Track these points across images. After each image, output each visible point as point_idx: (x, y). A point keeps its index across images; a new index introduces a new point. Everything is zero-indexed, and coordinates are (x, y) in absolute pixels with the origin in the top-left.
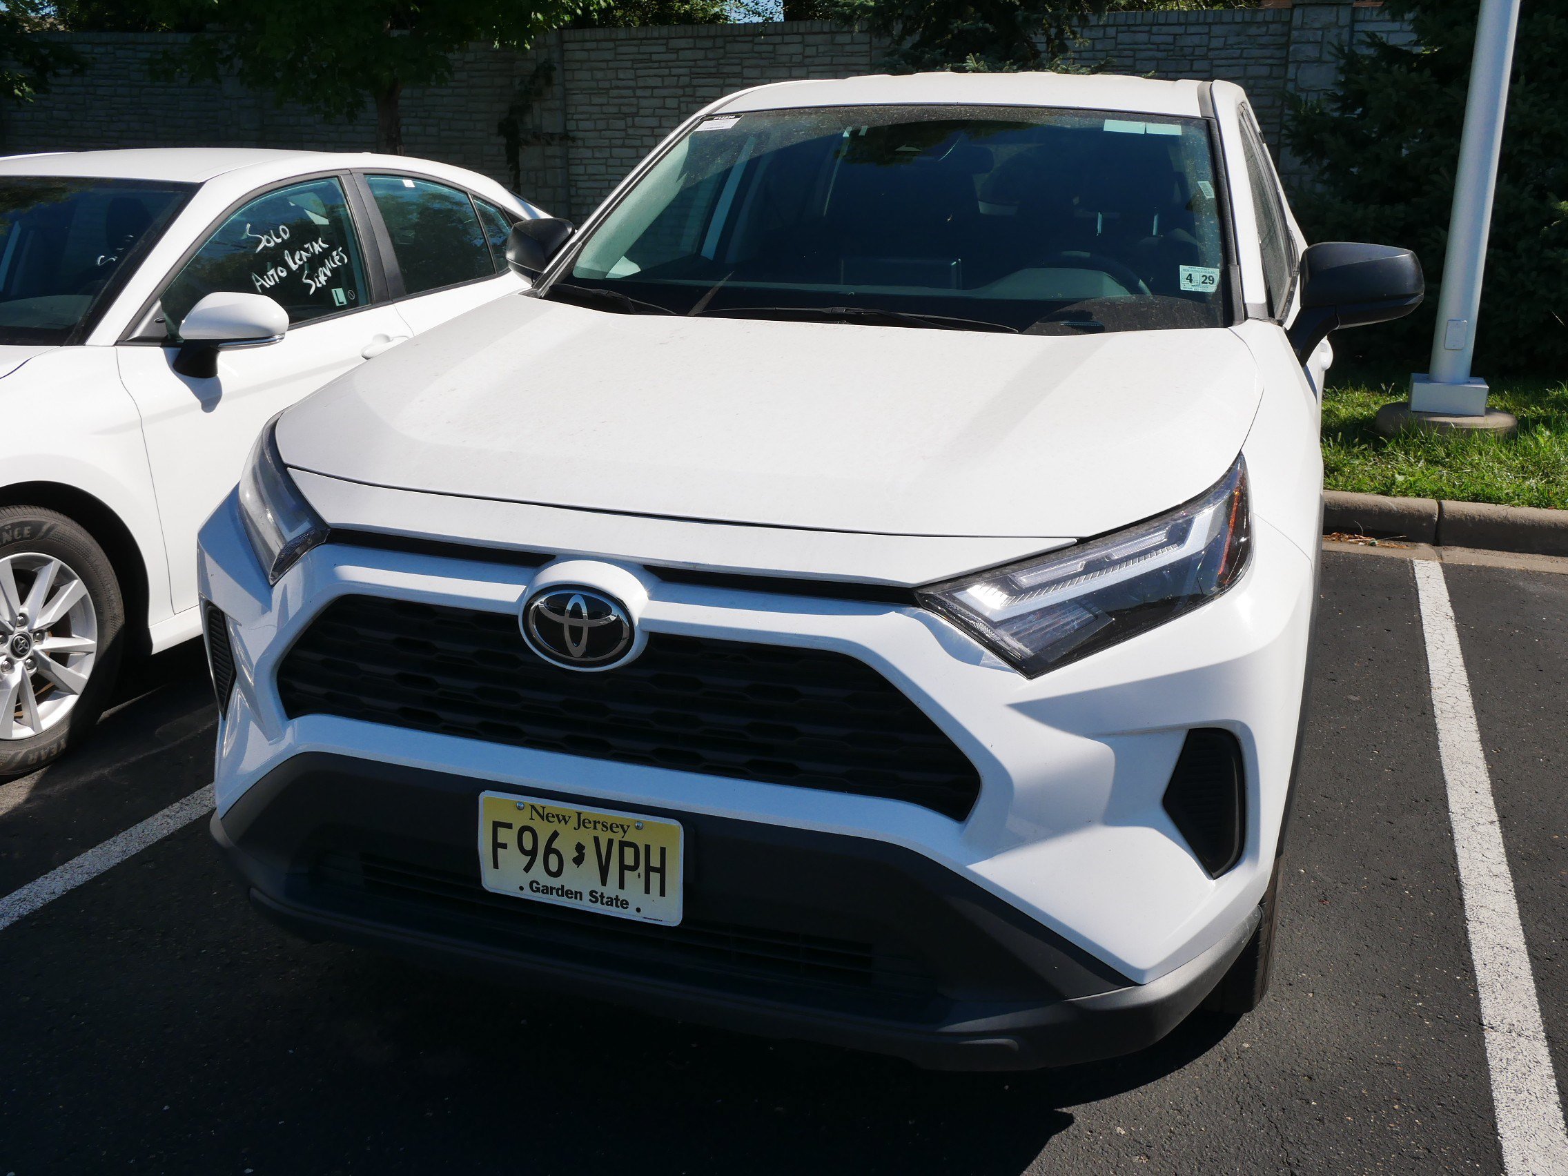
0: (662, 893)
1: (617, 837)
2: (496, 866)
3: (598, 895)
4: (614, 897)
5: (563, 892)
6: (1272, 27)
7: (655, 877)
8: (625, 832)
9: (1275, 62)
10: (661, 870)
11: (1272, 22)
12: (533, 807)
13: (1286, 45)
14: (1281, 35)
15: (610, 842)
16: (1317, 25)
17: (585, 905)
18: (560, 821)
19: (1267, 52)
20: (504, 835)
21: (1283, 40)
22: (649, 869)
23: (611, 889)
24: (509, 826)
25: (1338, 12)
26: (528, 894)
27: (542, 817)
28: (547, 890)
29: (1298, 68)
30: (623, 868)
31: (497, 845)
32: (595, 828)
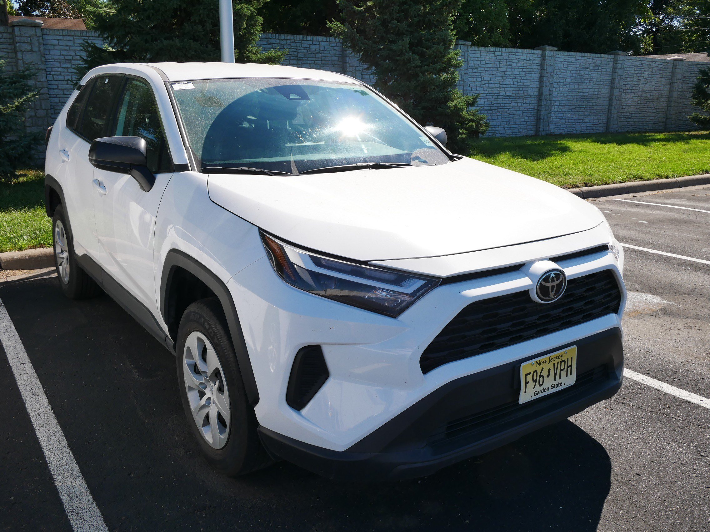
0: (571, 374)
1: (559, 361)
2: (525, 392)
3: (553, 386)
4: (558, 383)
5: (544, 390)
6: (5, 35)
7: (569, 369)
8: (562, 357)
9: (9, 51)
10: (571, 366)
11: (4, 33)
12: (537, 362)
13: (14, 43)
14: (9, 39)
15: (558, 363)
16: (27, 35)
17: (551, 391)
18: (544, 363)
19: (5, 46)
20: (529, 378)
21: (11, 41)
22: (568, 367)
23: (558, 381)
24: (529, 374)
25: (35, 29)
26: (534, 398)
27: (539, 364)
28: (539, 392)
29: (22, 54)
30: (561, 370)
31: (527, 383)
32: (554, 360)
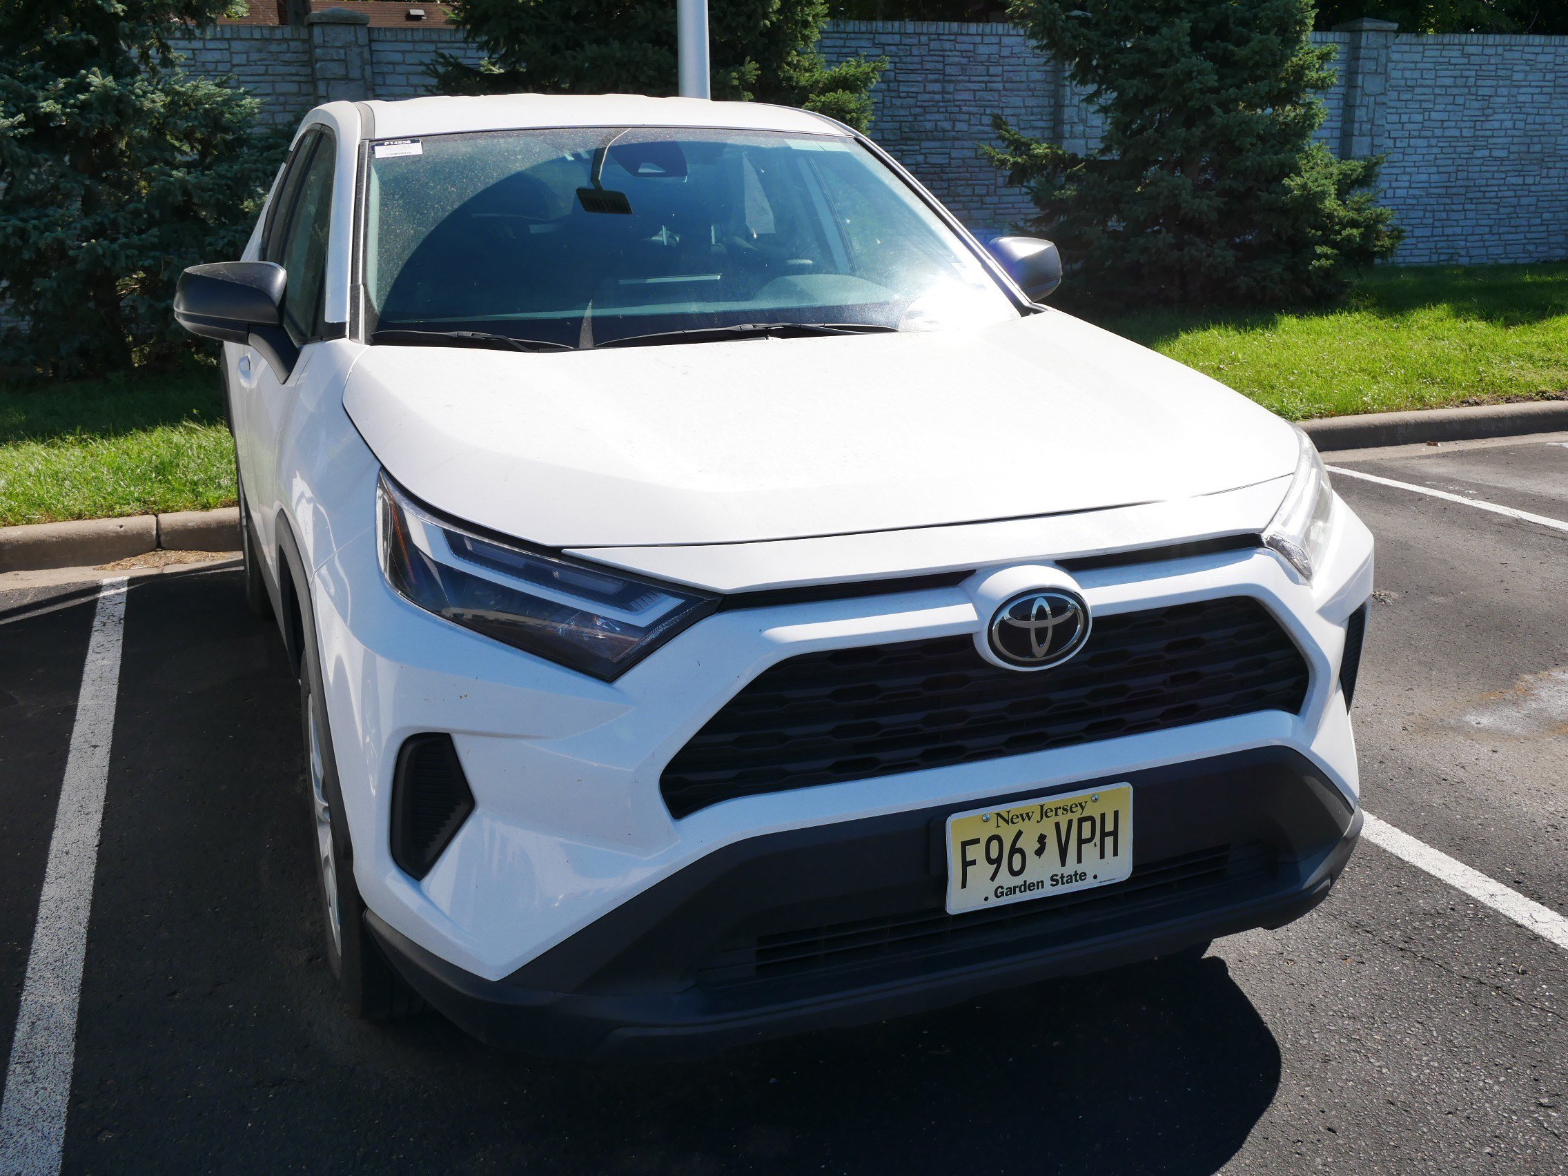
0: (1116, 854)
1: (1075, 817)
2: (964, 886)
3: (1058, 878)
4: (1073, 873)
5: (1027, 887)
6: (293, 44)
7: (1109, 841)
8: (1083, 808)
9: (302, 79)
10: (1115, 834)
11: (292, 40)
12: (998, 815)
13: (310, 63)
14: (303, 52)
15: (1070, 822)
16: (338, 44)
17: (1049, 891)
18: (1023, 820)
19: (292, 70)
20: (976, 852)
21: (305, 58)
22: (1104, 834)
23: (1072, 866)
24: (977, 841)
25: (355, 31)
26: (994, 902)
27: (1007, 822)
28: (1011, 891)
29: (327, 86)
30: (1081, 842)
31: (966, 864)
32: (1056, 814)
